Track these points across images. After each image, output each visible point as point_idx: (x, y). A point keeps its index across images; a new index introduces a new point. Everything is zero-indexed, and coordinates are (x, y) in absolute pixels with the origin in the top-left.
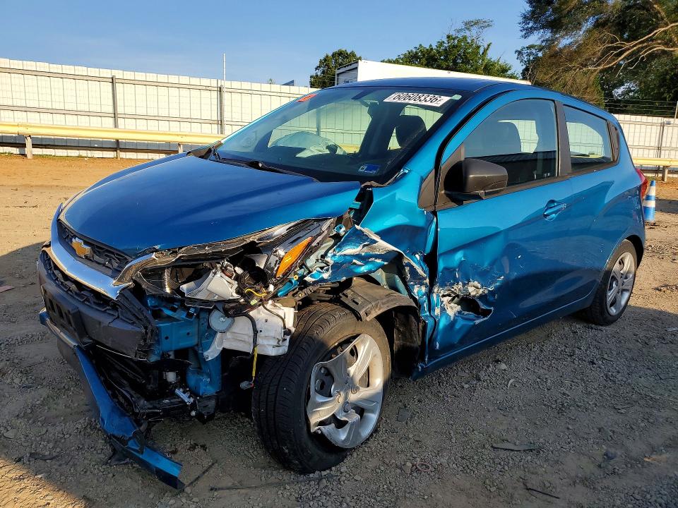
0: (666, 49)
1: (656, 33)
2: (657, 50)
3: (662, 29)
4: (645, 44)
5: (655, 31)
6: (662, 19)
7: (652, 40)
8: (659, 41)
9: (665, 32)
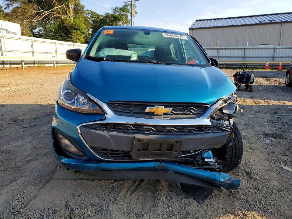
0: (59, 16)
1: (55, 9)
2: (56, 16)
3: (57, 8)
4: (51, 13)
5: (54, 8)
6: (55, 3)
7: (53, 11)
8: (56, 12)
9: (57, 9)
